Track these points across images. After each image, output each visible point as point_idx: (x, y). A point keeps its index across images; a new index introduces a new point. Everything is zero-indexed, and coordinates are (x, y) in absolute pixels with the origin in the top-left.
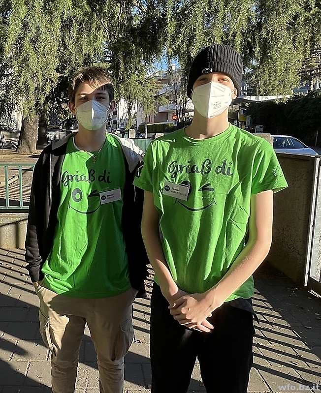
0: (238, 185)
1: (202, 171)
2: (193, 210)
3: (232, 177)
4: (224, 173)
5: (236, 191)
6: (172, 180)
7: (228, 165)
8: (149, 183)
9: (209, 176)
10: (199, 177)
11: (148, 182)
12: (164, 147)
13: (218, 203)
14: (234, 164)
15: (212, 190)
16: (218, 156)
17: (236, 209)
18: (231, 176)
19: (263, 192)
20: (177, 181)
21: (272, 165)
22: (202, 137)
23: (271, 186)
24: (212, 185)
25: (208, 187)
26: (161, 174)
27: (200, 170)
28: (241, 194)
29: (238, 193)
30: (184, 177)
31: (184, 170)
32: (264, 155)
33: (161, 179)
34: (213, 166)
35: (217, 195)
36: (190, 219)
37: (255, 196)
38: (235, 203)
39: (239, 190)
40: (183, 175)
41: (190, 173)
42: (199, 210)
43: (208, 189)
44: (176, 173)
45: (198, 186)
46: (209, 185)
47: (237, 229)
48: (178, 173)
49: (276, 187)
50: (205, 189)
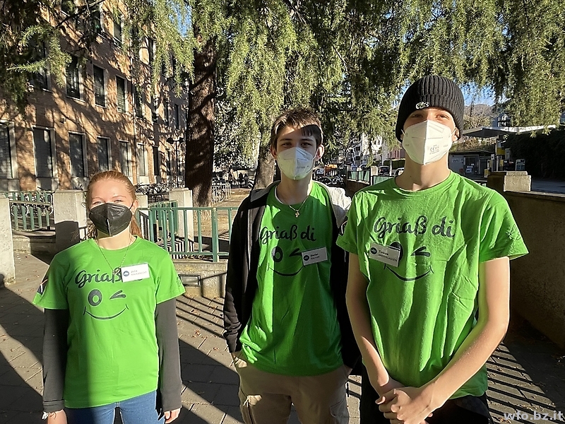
0: (461, 250)
1: (416, 230)
2: (406, 280)
3: (454, 239)
4: (443, 234)
5: (459, 257)
6: (380, 241)
7: (448, 224)
8: (354, 243)
9: (424, 237)
10: (411, 238)
11: (352, 242)
12: (370, 201)
13: (435, 272)
14: (456, 223)
15: (428, 255)
16: (436, 211)
17: (460, 281)
18: (451, 238)
19: (495, 259)
20: (385, 242)
21: (505, 224)
22: (416, 188)
23: (504, 253)
24: (427, 249)
25: (423, 251)
26: (367, 234)
27: (412, 229)
28: (466, 262)
29: (462, 260)
30: (393, 238)
31: (394, 228)
32: (495, 212)
33: (367, 240)
34: (429, 225)
35: (434, 262)
36: (402, 291)
37: (485, 265)
38: (458, 273)
39: (462, 257)
40: (393, 235)
41: (400, 232)
42: (413, 279)
43: (423, 254)
44: (384, 232)
45: (411, 250)
46: (425, 248)
47: (461, 306)
48: (387, 232)
49: (511, 253)
50: (419, 253)
